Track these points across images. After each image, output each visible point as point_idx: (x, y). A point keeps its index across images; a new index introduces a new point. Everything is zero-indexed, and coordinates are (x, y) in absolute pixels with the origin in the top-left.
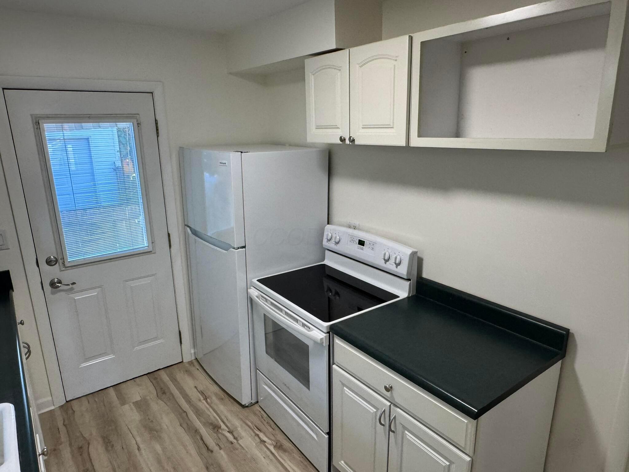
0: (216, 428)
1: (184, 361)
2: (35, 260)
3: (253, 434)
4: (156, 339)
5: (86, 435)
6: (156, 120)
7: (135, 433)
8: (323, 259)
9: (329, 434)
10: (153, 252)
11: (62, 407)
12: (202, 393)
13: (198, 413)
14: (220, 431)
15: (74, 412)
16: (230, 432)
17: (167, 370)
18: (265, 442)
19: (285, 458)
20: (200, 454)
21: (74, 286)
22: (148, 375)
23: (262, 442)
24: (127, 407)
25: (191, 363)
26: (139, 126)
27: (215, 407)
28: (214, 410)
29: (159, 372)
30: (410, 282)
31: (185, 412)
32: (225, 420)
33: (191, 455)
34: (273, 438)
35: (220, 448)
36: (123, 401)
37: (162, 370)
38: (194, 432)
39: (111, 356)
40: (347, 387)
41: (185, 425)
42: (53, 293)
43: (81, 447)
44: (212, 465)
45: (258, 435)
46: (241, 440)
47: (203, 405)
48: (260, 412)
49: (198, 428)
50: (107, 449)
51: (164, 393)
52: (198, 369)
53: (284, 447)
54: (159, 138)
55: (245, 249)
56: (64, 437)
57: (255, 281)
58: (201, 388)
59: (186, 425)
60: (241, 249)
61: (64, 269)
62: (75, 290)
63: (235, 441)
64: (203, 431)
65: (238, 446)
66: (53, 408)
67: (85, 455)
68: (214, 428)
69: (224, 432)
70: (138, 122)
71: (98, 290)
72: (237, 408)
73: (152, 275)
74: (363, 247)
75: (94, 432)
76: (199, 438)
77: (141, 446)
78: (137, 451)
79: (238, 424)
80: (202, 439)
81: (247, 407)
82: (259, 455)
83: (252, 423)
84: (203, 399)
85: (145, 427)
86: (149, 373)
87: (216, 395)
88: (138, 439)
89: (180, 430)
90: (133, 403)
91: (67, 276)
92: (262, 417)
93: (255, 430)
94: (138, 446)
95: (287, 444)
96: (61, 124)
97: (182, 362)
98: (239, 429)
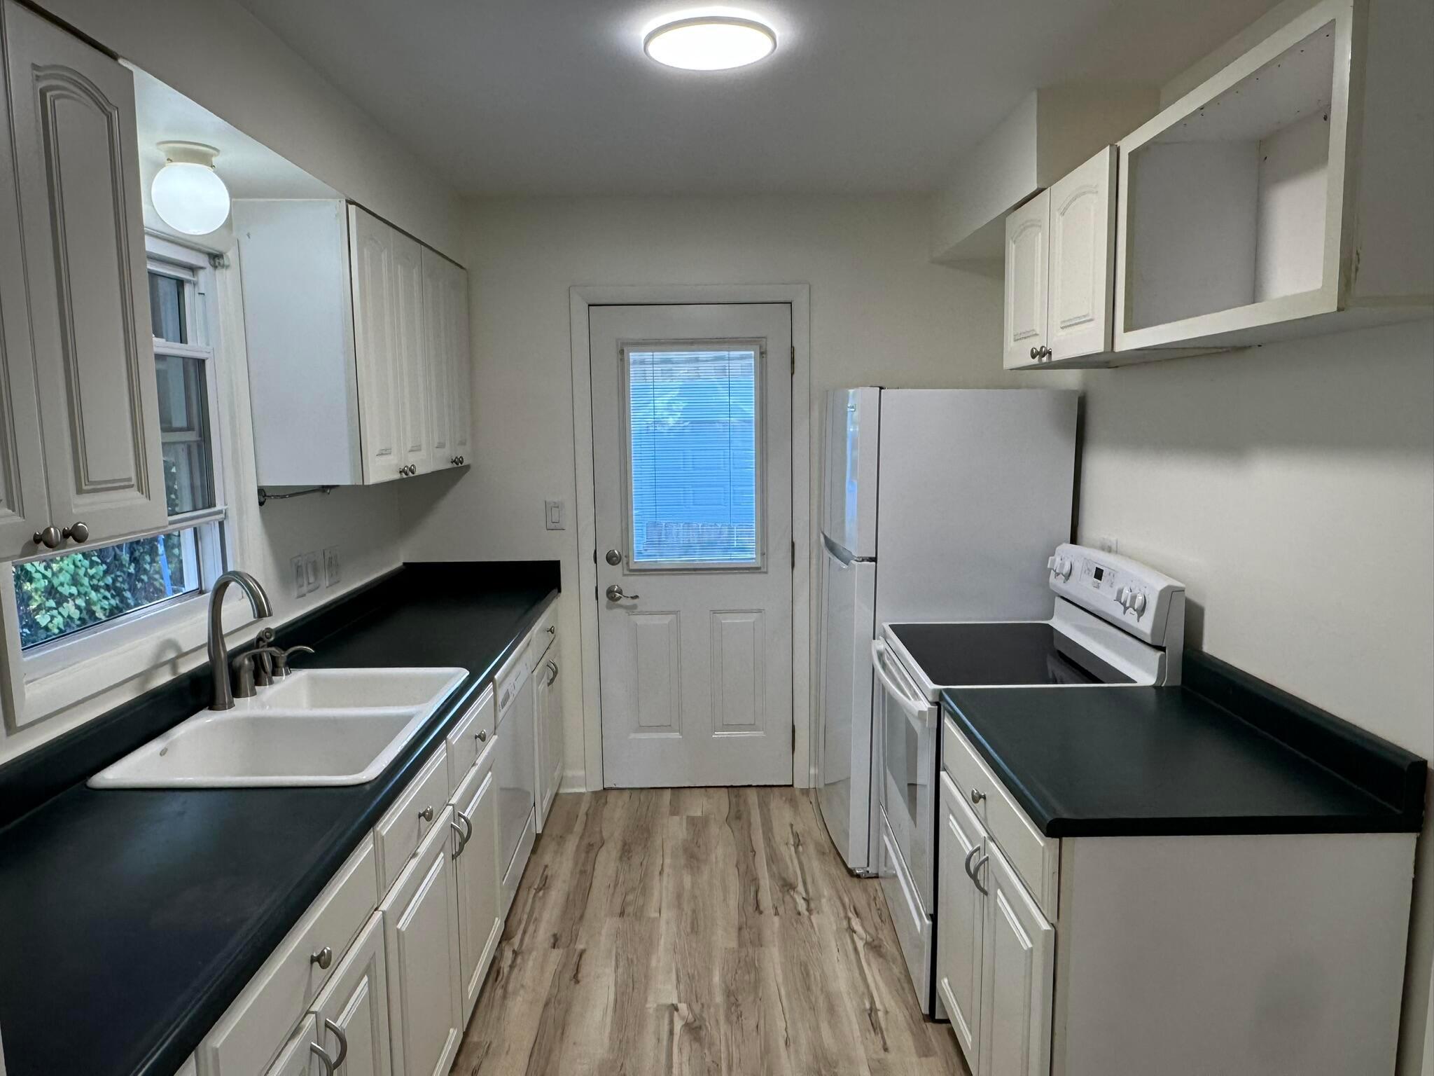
0: (787, 886)
1: (795, 786)
2: (593, 552)
3: (842, 914)
4: (752, 727)
5: (605, 834)
6: (792, 347)
7: (668, 851)
8: (1051, 616)
9: (934, 918)
10: (762, 570)
11: (595, 793)
12: (796, 835)
13: (773, 858)
14: (792, 893)
15: (606, 802)
16: (807, 900)
17: (762, 791)
18: (854, 931)
19: (874, 967)
20: (742, 909)
21: (636, 601)
22: (730, 789)
23: (849, 930)
24: (676, 818)
25: (805, 792)
26: (763, 357)
27: (805, 861)
28: (801, 864)
29: (748, 791)
30: (1163, 653)
31: (753, 851)
32: (809, 880)
33: (728, 906)
34: (872, 931)
35: (777, 914)
36: (675, 811)
37: (754, 788)
38: (750, 880)
39: (676, 735)
40: (953, 815)
41: (743, 867)
42: (609, 607)
43: (592, 845)
44: (751, 928)
45: (849, 920)
46: (817, 915)
47: (787, 852)
48: (876, 891)
49: (760, 876)
50: (621, 858)
51: (738, 818)
52: (811, 803)
53: (883, 950)
54: (794, 376)
55: (874, 563)
56: (578, 828)
57: (886, 626)
58: (799, 828)
59: (745, 867)
60: (869, 563)
61: (628, 573)
62: (639, 610)
63: (806, 913)
64: (766, 882)
65: (806, 921)
66: (583, 790)
67: (592, 855)
68: (783, 886)
69: (796, 896)
70: (762, 350)
71: (671, 617)
72: (839, 872)
73: (759, 611)
74: (1099, 581)
75: (617, 834)
76: (753, 889)
77: (666, 870)
78: (657, 873)
79: (826, 893)
80: (757, 892)
81: (858, 876)
82: (833, 944)
83: (851, 899)
84: (793, 843)
85: (686, 850)
86: (732, 787)
87: (818, 845)
88: (668, 861)
89: (732, 871)
90: (688, 817)
91: (631, 585)
92: (875, 899)
93: (849, 910)
94: (662, 869)
95: (889, 947)
96: (651, 353)
97: (792, 786)
98: (824, 901)
